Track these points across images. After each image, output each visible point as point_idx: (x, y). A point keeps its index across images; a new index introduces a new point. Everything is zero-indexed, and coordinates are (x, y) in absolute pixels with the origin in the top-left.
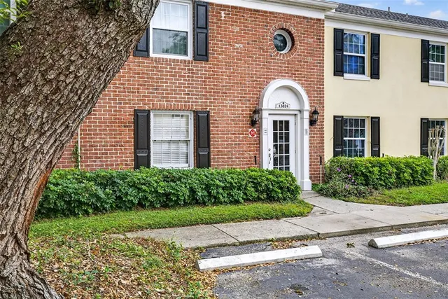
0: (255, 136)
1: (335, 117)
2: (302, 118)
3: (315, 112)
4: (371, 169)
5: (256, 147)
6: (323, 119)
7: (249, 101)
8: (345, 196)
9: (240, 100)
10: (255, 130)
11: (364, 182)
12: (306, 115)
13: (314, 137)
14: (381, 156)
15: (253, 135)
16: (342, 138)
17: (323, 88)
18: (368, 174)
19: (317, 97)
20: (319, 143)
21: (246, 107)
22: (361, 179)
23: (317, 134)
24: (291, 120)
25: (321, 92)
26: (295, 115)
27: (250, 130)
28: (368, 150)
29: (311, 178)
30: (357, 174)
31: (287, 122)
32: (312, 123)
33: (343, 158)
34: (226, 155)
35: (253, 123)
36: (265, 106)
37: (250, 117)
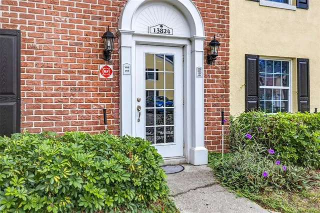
0: (111, 76)
1: (247, 56)
2: (193, 52)
3: (214, 43)
4: (309, 135)
5: (112, 95)
6: (228, 54)
7: (100, 19)
8: (262, 190)
9: (84, 17)
10: (111, 67)
11: (296, 157)
12: (199, 46)
13: (213, 81)
14: (312, 110)
15: (106, 75)
16: (258, 87)
17: (228, 8)
18: (304, 143)
19: (218, 21)
20: (222, 91)
21: (94, 28)
22: (291, 153)
23: (217, 77)
24: (177, 54)
25: (224, 14)
26: (184, 47)
27: (101, 66)
28: (294, 103)
29: (206, 143)
30: (284, 143)
31: (171, 58)
32: (210, 59)
33: (259, 113)
34: (53, 107)
35: (106, 55)
36: (125, 27)
37: (101, 46)
